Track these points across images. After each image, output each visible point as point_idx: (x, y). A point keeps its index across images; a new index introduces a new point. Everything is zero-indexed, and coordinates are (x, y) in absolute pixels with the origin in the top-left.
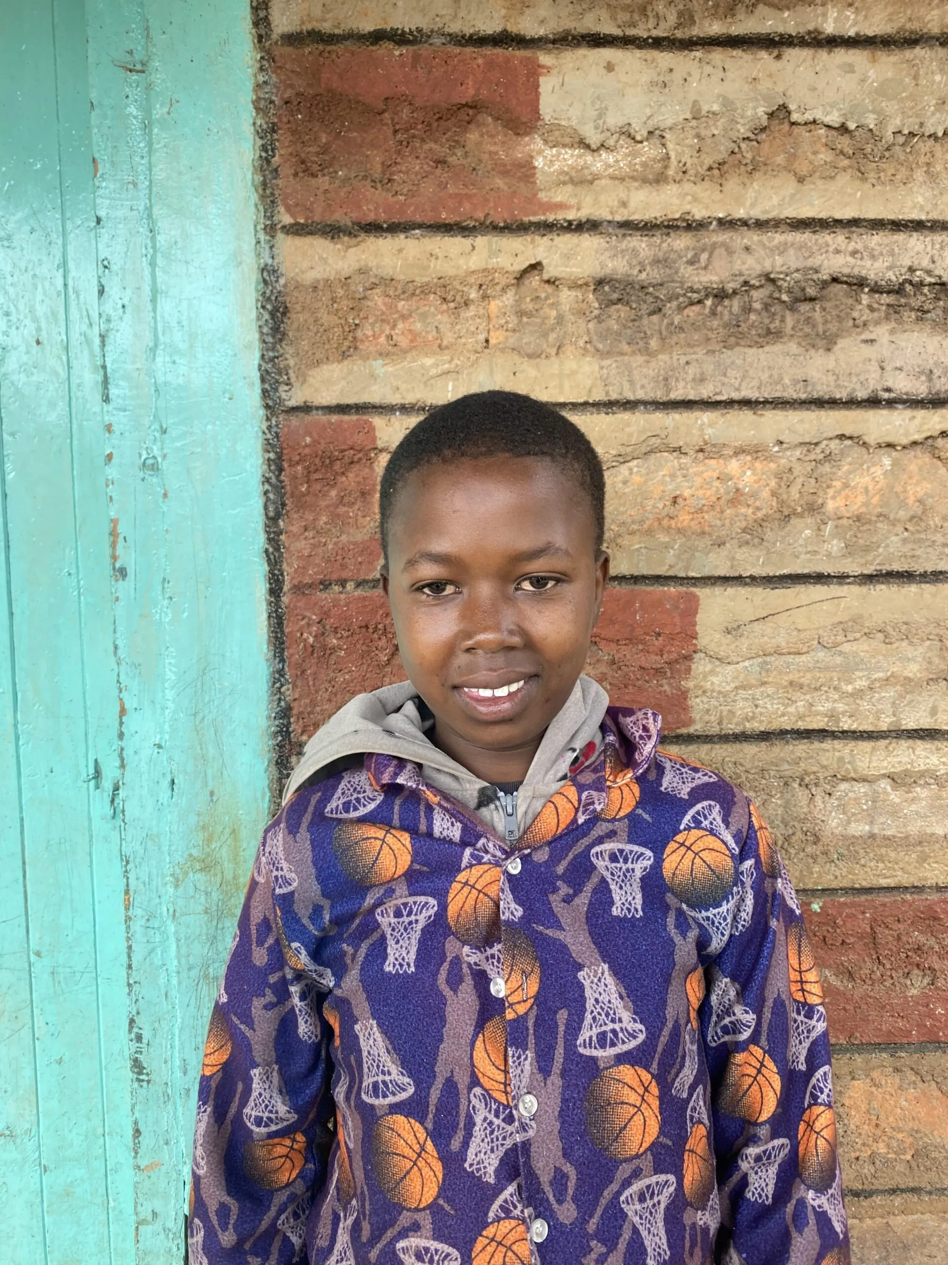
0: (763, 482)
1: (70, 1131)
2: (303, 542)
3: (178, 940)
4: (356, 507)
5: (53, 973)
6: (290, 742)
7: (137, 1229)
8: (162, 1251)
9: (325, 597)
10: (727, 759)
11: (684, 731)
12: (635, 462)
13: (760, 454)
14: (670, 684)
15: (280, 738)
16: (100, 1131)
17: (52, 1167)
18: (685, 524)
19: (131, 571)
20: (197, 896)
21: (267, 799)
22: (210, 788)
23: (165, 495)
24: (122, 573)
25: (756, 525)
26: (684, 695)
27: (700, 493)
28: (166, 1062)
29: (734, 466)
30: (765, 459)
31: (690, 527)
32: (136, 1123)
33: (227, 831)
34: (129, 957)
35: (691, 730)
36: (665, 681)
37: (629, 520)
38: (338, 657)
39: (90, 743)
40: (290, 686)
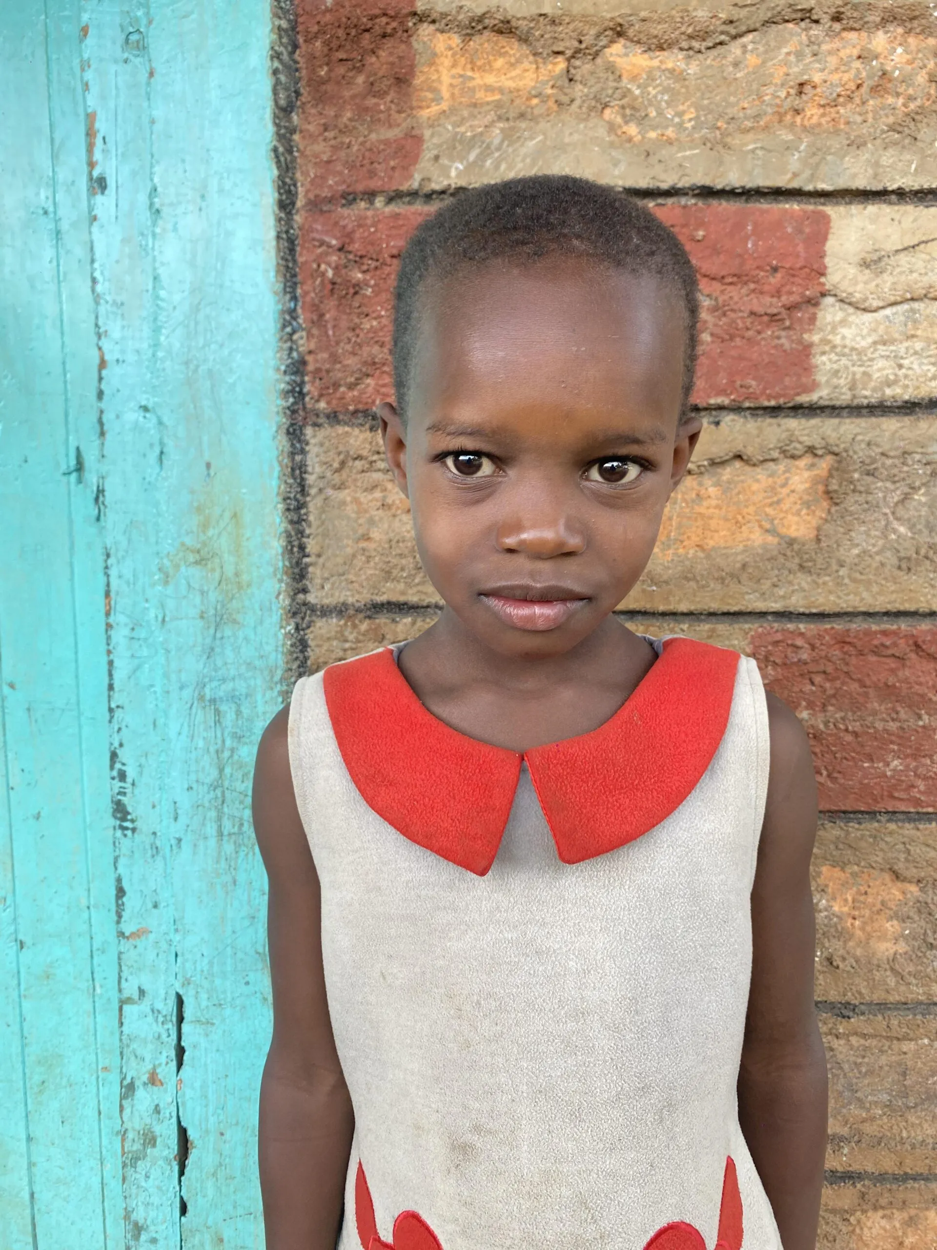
0: (918, 63)
1: (51, 901)
2: (324, 144)
3: (168, 651)
4: (389, 98)
5: (29, 710)
6: (304, 408)
7: (121, 1009)
8: (150, 1037)
9: (348, 215)
10: (860, 438)
11: (804, 399)
12: (750, 36)
13: (915, 23)
14: (788, 337)
15: (291, 400)
16: (84, 902)
17: (28, 941)
18: (814, 120)
19: (111, 183)
20: (191, 596)
21: (276, 474)
22: (207, 457)
23: (151, 74)
24: (100, 184)
25: (908, 120)
26: (806, 350)
27: (835, 78)
28: (154, 807)
29: (880, 41)
30: (922, 32)
31: (819, 125)
32: (119, 880)
33: (227, 515)
34: (110, 675)
35: (813, 397)
36: (783, 333)
37: (741, 115)
38: (365, 296)
39: (71, 426)
40: (304, 334)
